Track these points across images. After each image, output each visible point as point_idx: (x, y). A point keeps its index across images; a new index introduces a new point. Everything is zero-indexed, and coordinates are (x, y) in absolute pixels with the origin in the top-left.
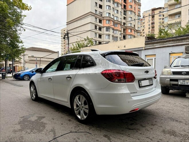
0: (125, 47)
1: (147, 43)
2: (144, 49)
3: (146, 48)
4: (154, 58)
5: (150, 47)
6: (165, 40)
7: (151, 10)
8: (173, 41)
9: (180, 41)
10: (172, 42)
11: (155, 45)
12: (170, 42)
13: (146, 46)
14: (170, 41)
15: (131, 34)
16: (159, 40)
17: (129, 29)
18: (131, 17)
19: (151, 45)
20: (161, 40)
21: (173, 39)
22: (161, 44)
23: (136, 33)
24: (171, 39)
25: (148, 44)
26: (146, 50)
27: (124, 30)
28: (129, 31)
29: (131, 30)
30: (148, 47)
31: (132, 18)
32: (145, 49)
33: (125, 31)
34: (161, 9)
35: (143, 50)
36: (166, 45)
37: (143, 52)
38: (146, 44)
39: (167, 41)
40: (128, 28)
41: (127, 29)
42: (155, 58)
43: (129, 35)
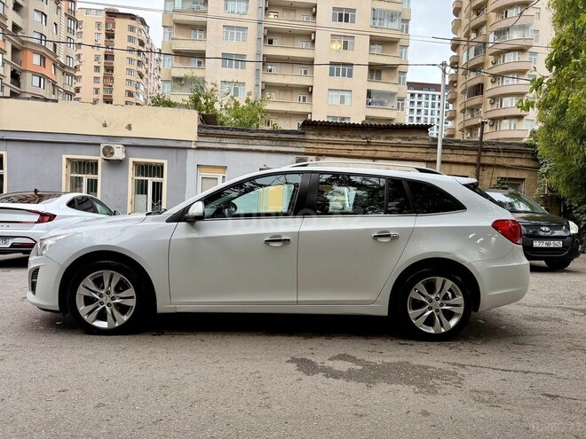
0: (129, 127)
1: (204, 131)
2: (193, 146)
3: (200, 145)
4: (222, 175)
5: (212, 145)
6: (252, 135)
7: (104, 13)
8: (269, 139)
9: (285, 143)
10: (267, 142)
11: (225, 140)
12: (262, 142)
13: (201, 139)
14: (262, 138)
15: (43, 71)
16: (236, 129)
17: (35, 52)
18: (43, 13)
19: (214, 139)
20: (243, 130)
21: (271, 135)
22: (240, 141)
23: (59, 73)
24: (266, 135)
25: (207, 135)
26: (201, 152)
27: (15, 50)
28: (36, 59)
29: (43, 58)
30: (207, 142)
31: (46, 16)
32: (198, 148)
33: (20, 56)
34: (133, 19)
35: (191, 148)
36: (254, 147)
37: (190, 153)
38: (200, 135)
39: (255, 138)
40: (29, 46)
41: (27, 49)
42: (224, 177)
43: (35, 74)
